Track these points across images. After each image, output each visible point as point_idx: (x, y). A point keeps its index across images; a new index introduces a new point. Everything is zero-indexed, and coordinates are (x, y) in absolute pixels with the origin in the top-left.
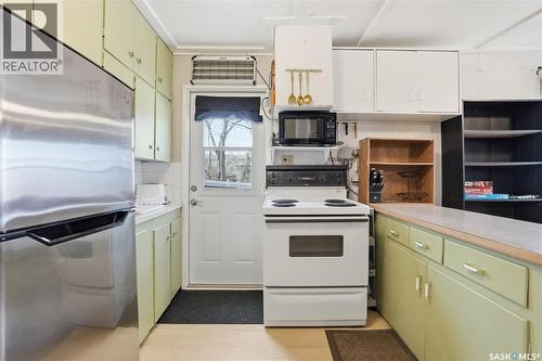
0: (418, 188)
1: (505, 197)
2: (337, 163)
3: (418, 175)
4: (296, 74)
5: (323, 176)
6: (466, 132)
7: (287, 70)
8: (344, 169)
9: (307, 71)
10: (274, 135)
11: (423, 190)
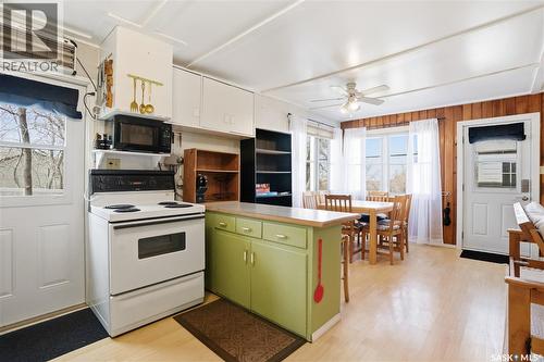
0: (227, 189)
1: (275, 194)
2: (163, 168)
3: (226, 179)
4: (139, 83)
5: (153, 180)
6: (257, 150)
7: (129, 76)
8: (171, 174)
9: (150, 82)
10: (99, 136)
11: (230, 191)
